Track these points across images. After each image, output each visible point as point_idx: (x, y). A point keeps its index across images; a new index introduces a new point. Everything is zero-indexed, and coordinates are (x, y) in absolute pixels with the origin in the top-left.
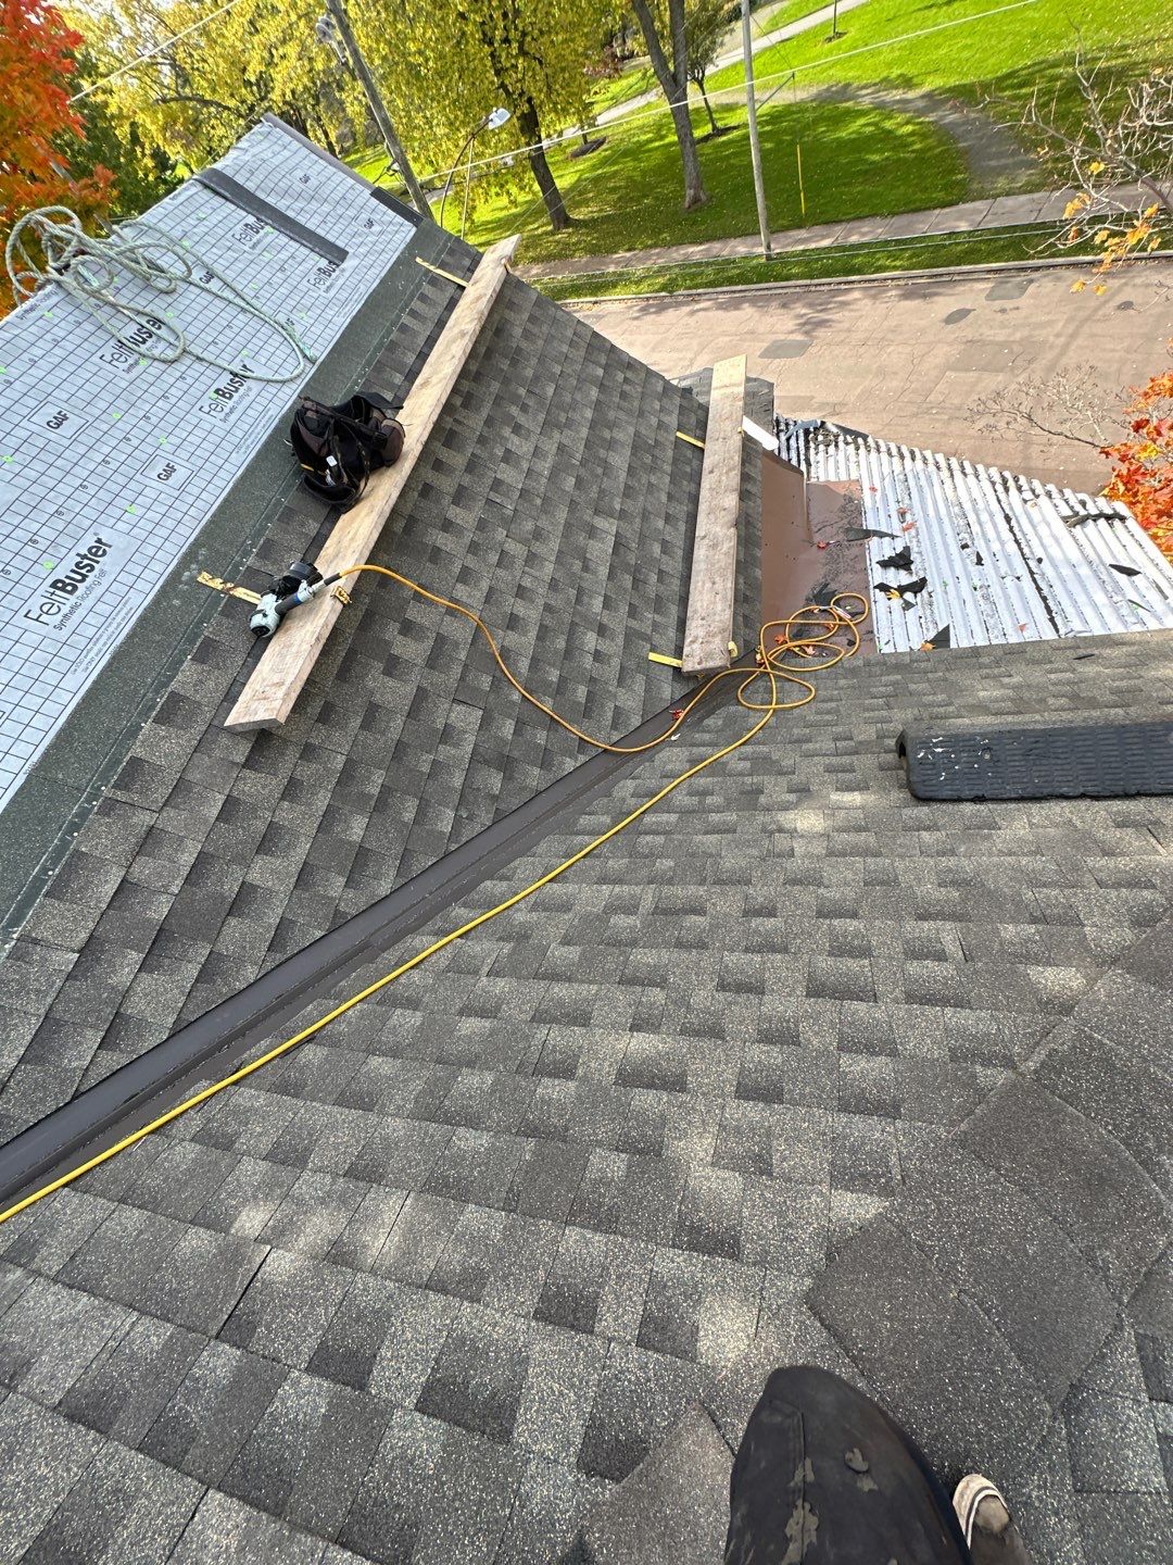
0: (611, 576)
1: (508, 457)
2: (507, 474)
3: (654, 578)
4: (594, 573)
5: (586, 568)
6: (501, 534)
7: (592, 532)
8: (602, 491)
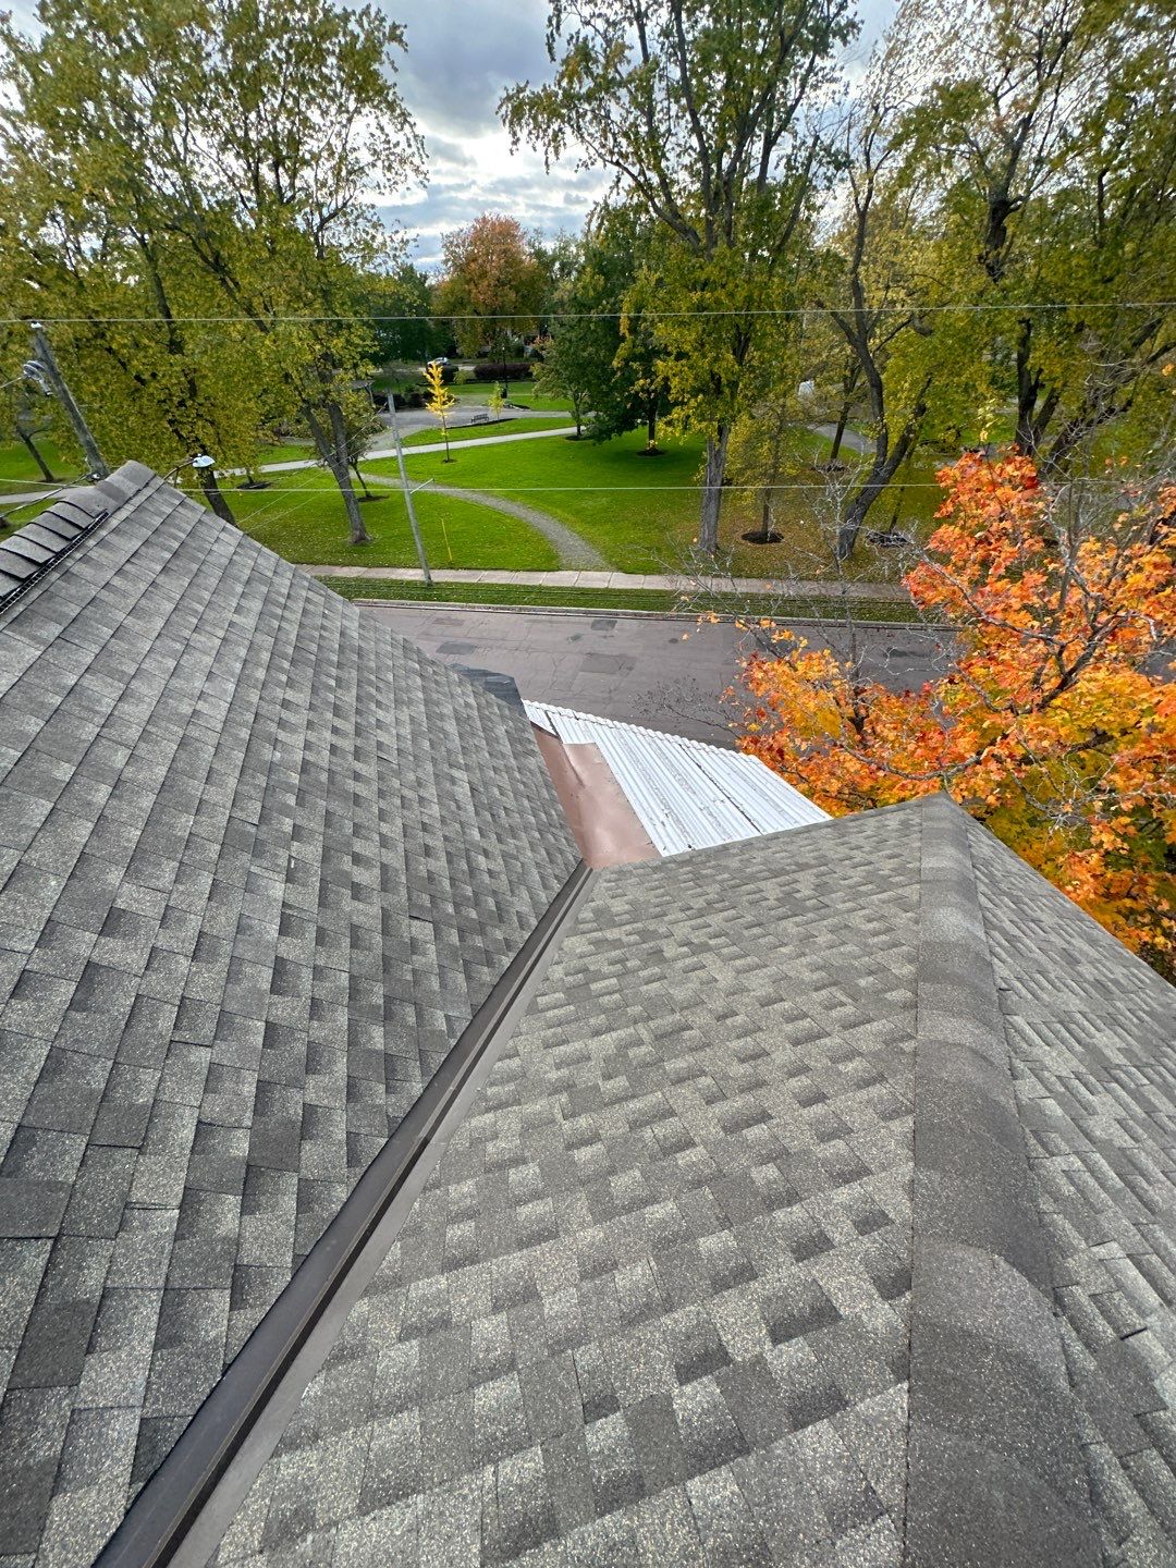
0: (477, 813)
1: (379, 724)
2: (384, 738)
3: (503, 813)
4: (466, 810)
5: (459, 808)
6: (396, 783)
7: (453, 781)
8: (448, 751)
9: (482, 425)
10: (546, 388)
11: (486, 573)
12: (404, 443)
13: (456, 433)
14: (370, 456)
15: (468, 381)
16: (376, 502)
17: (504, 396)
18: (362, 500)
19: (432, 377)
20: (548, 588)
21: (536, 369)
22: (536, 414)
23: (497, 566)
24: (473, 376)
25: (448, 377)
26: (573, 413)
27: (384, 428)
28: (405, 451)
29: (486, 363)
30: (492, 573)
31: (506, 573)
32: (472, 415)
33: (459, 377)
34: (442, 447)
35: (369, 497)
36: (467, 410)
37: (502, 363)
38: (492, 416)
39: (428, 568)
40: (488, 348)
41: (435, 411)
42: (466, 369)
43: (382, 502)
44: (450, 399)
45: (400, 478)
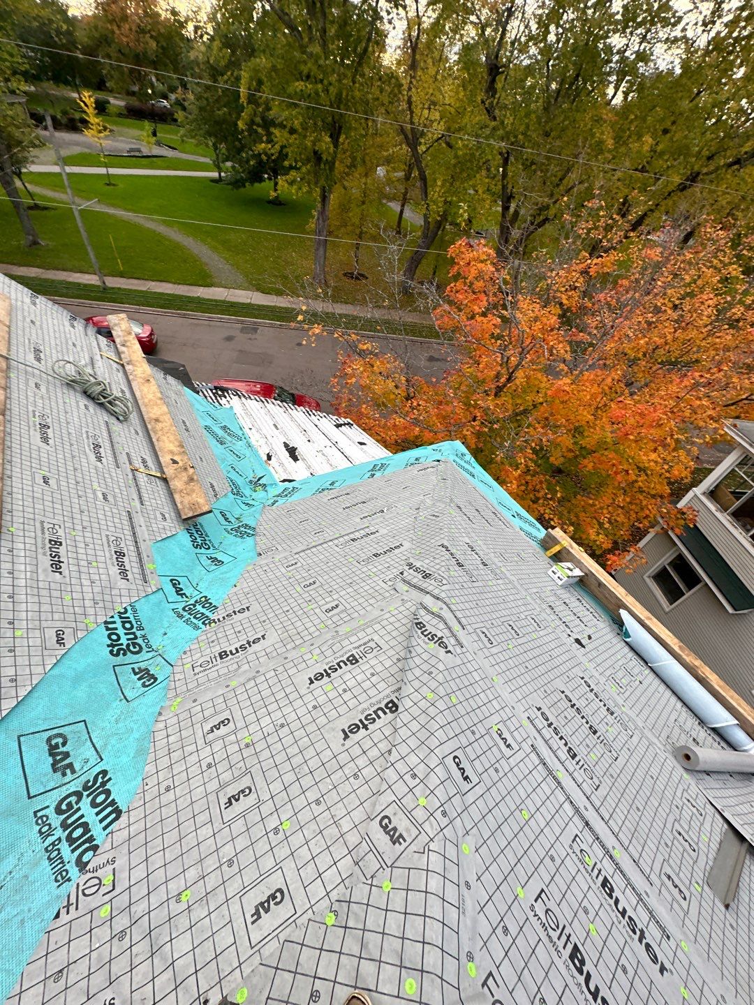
9: (136, 158)
10: (190, 135)
11: (154, 283)
12: (66, 161)
13: (116, 160)
14: (34, 168)
15: (120, 115)
16: (45, 212)
17: (154, 134)
18: (31, 208)
19: (86, 105)
20: (204, 299)
21: (180, 115)
22: (184, 156)
23: (162, 278)
24: (126, 112)
25: (101, 108)
26: (214, 162)
27: (44, 145)
28: (68, 169)
29: (135, 102)
30: (158, 283)
31: (170, 285)
32: (128, 147)
33: (111, 109)
34: (102, 171)
35: (36, 207)
36: (122, 141)
38: (145, 151)
39: (102, 273)
41: (90, 137)
43: (52, 212)
44: (105, 129)
45: (67, 193)
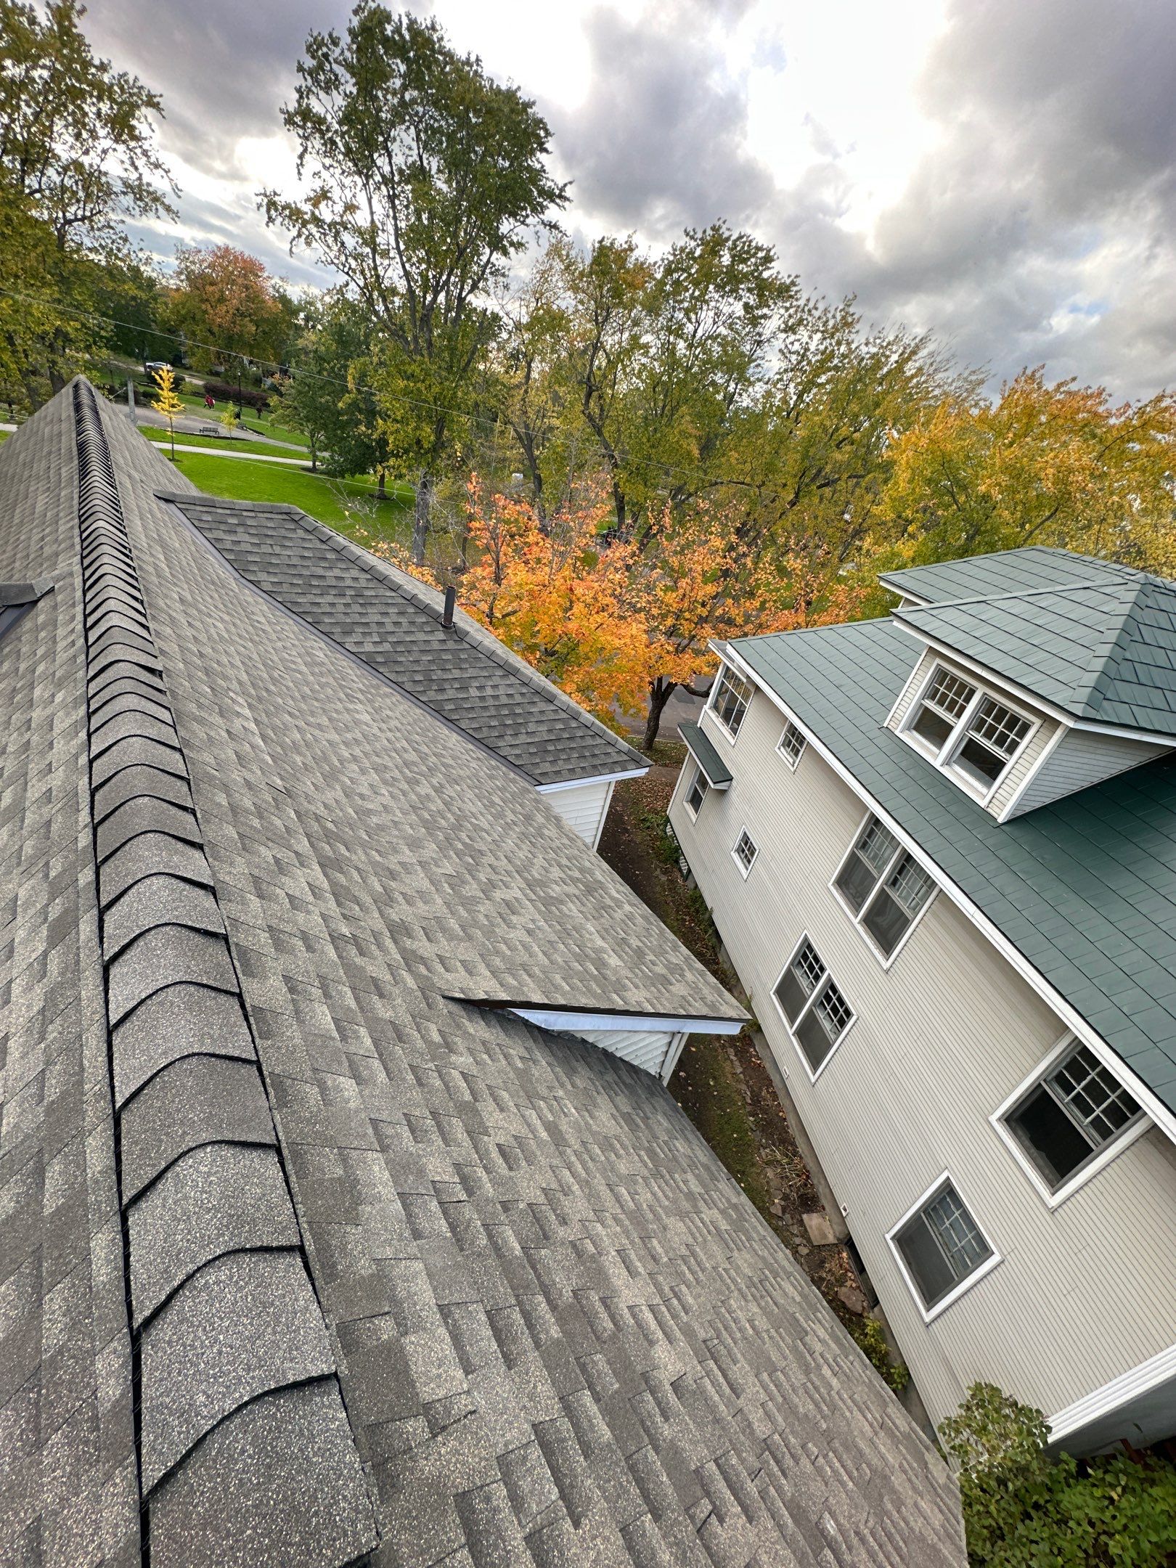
9: (210, 437)
10: (284, 420)
13: (184, 438)
15: (196, 394)
17: (238, 416)
19: (162, 379)
21: (273, 400)
22: (271, 442)
24: (203, 391)
25: (177, 384)
26: (308, 450)
29: (216, 381)
32: (201, 426)
33: (187, 387)
34: (167, 446)
36: (194, 420)
37: (236, 387)
38: (224, 431)
40: (222, 369)
41: (159, 411)
42: (194, 382)
